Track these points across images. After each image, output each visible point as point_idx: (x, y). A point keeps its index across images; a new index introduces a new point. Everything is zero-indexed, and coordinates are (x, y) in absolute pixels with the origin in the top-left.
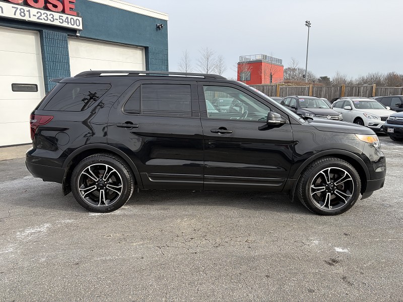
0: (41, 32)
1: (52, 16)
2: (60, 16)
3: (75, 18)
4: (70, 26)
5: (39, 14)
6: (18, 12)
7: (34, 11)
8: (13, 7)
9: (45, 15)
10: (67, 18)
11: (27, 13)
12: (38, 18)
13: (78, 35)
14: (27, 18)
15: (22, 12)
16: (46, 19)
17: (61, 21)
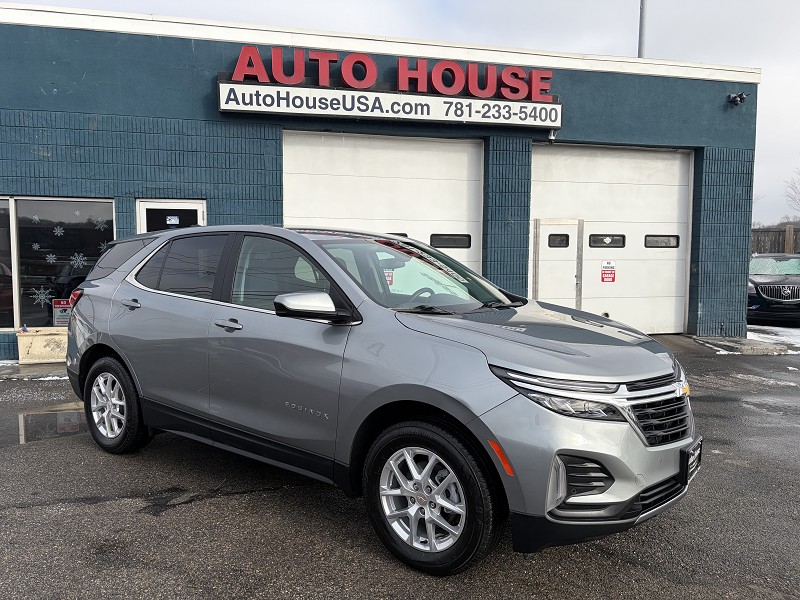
0: (486, 140)
1: (507, 109)
2: (521, 107)
3: (549, 107)
4: (538, 123)
5: (487, 108)
6: (453, 108)
7: (477, 104)
8: (445, 103)
9: (497, 108)
10: (535, 108)
11: (466, 110)
12: (484, 116)
13: (553, 138)
14: (465, 118)
15: (459, 109)
16: (497, 115)
17: (523, 116)
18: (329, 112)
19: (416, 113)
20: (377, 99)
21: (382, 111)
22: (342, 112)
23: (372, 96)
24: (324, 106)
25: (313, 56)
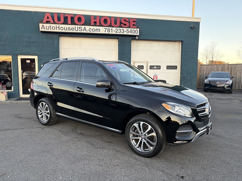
0: (118, 38)
1: (123, 30)
2: (127, 30)
3: (135, 29)
4: (132, 34)
5: (117, 30)
6: (107, 30)
7: (114, 29)
8: (104, 28)
9: (120, 30)
10: (131, 30)
11: (111, 30)
13: (137, 38)
14: (110, 33)
15: (109, 30)
16: (120, 32)
17: (128, 32)
18: (71, 31)
19: (96, 31)
20: (85, 28)
21: (86, 31)
22: (75, 31)
23: (83, 27)
24: (69, 30)
25: (66, 16)
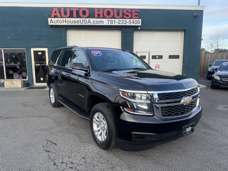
1: (125, 21)
2: (129, 20)
3: (137, 20)
4: (134, 25)
5: (119, 21)
6: (110, 22)
7: (117, 20)
8: (108, 20)
10: (133, 21)
11: (114, 22)
12: (119, 23)
13: (139, 29)
16: (122, 23)
17: (130, 23)
19: (100, 23)
20: (89, 20)
22: (80, 24)
24: (75, 23)
25: (72, 9)
